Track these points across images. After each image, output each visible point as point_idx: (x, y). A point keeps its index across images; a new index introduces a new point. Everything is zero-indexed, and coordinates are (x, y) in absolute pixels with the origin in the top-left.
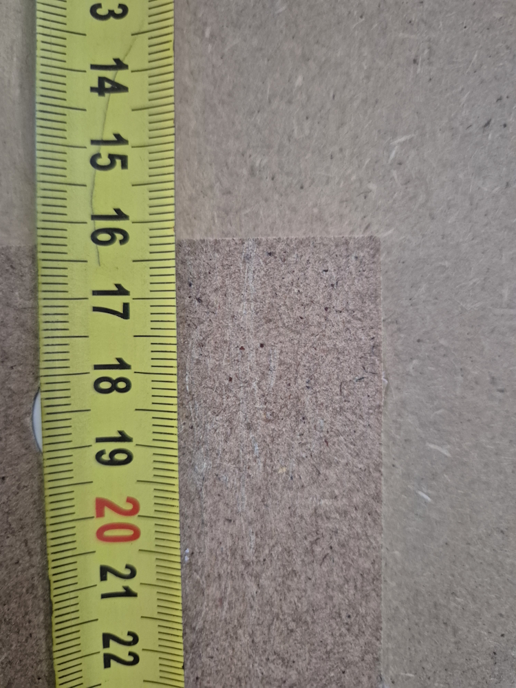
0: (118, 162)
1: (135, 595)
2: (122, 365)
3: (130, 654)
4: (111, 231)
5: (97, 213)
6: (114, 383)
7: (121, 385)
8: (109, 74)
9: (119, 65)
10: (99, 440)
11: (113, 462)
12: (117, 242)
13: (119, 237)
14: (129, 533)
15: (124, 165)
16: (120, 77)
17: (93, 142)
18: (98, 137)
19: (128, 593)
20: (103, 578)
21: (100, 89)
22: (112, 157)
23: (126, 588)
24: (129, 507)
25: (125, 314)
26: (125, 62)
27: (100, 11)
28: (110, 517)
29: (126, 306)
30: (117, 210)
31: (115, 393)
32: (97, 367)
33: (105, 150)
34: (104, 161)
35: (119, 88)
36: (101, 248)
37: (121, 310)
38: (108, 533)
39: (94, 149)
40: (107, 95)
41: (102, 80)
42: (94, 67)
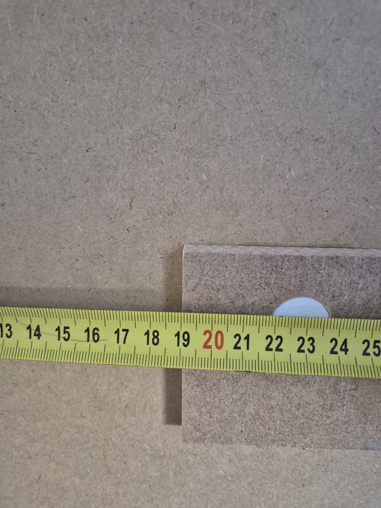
0: (67, 330)
1: (248, 335)
2: (147, 333)
3: (277, 339)
4: (94, 334)
5: (86, 339)
6: (155, 337)
7: (156, 334)
8: (33, 332)
9: (29, 328)
10: (178, 345)
11: (188, 340)
12: (98, 332)
13: (96, 331)
14: (219, 336)
15: (68, 328)
16: (34, 328)
17: (59, 340)
18: (57, 338)
19: (247, 338)
20: (239, 348)
21: (39, 336)
22: (65, 332)
23: (245, 339)
24: (208, 335)
25: (127, 331)
26: (28, 326)
27: (9, 335)
28: (212, 343)
29: (123, 330)
30: (86, 331)
31: (159, 337)
32: (148, 344)
33: (62, 335)
34: (66, 336)
35: (38, 328)
36: (100, 339)
37: (125, 332)
38: (219, 344)
39: (62, 339)
40: (41, 333)
41: (35, 335)
42: (30, 338)
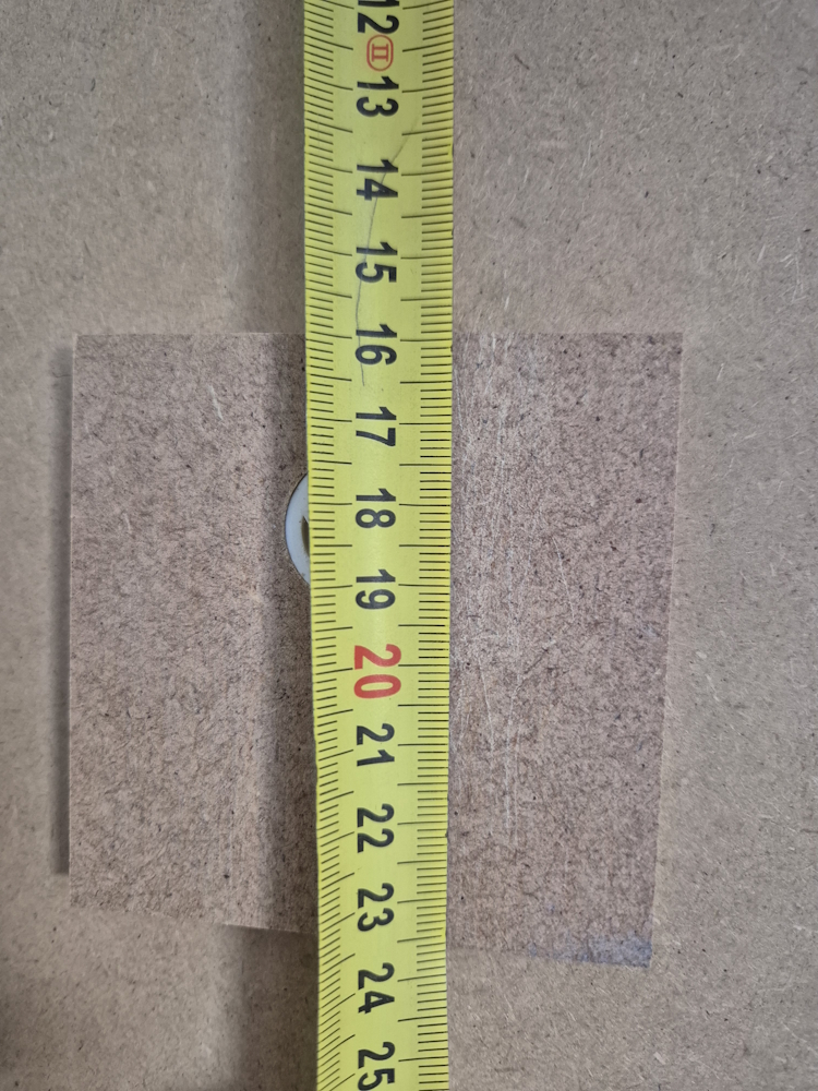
0: (386, 273)
1: (391, 759)
2: (386, 496)
3: (384, 832)
5: (362, 328)
6: (377, 516)
7: (385, 519)
8: (377, 176)
9: (388, 166)
10: (360, 580)
11: (372, 605)
12: (383, 360)
13: (386, 355)
14: (388, 685)
15: (393, 277)
16: (389, 180)
17: (359, 250)
18: (364, 246)
19: (385, 757)
20: (360, 742)
21: (367, 192)
22: (380, 268)
23: (382, 752)
24: (388, 655)
25: (391, 440)
26: (395, 164)
27: (367, 106)
28: (370, 668)
29: (392, 432)
30: (384, 327)
32: (359, 498)
33: (372, 260)
34: (370, 271)
35: (387, 192)
36: (366, 366)
37: (385, 436)
38: (365, 688)
39: (359, 258)
40: (374, 199)
41: (369, 182)
42: (360, 167)
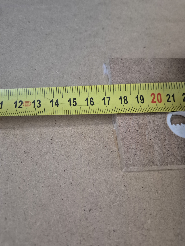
0: (74, 100)
1: (174, 94)
2: (121, 98)
4: (91, 101)
5: (87, 104)
6: (125, 100)
7: (125, 98)
8: (54, 103)
9: (52, 101)
10: (138, 103)
11: (143, 100)
12: (93, 100)
14: (159, 96)
16: (55, 101)
18: (69, 105)
19: (173, 96)
20: (170, 101)
21: (58, 105)
23: (172, 96)
24: (153, 96)
27: (39, 106)
28: (156, 100)
30: (86, 100)
31: (127, 100)
33: (72, 103)
34: (74, 104)
35: (57, 101)
38: (160, 101)
39: (72, 106)
41: (55, 105)
42: (52, 106)
